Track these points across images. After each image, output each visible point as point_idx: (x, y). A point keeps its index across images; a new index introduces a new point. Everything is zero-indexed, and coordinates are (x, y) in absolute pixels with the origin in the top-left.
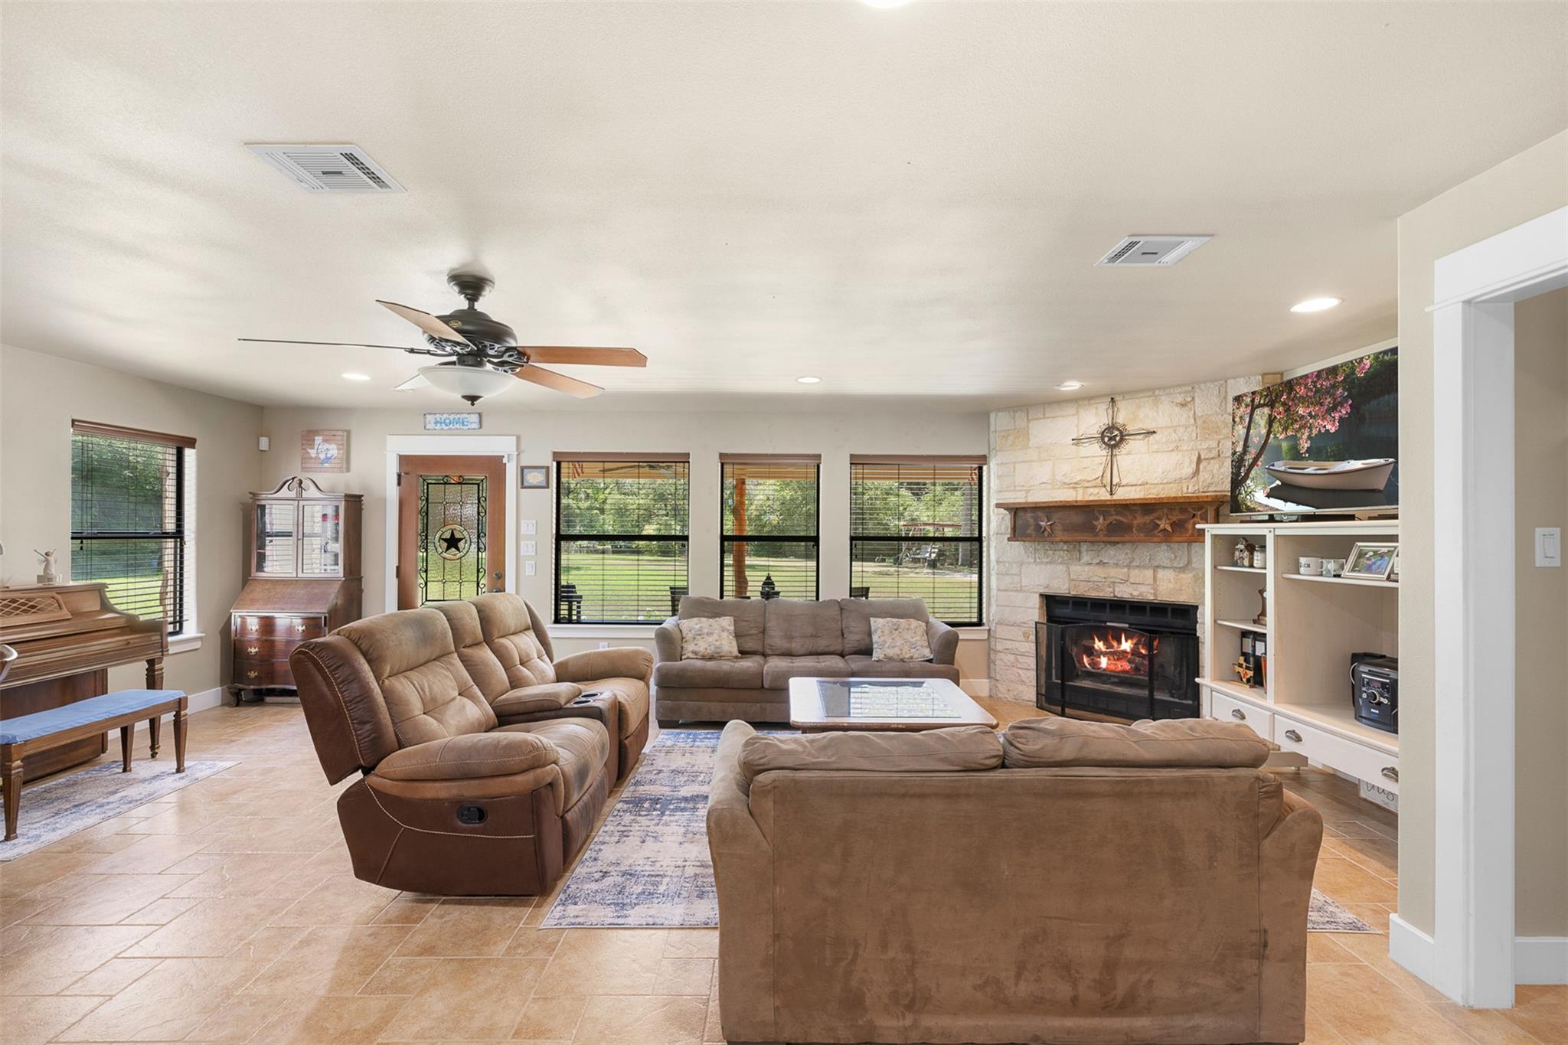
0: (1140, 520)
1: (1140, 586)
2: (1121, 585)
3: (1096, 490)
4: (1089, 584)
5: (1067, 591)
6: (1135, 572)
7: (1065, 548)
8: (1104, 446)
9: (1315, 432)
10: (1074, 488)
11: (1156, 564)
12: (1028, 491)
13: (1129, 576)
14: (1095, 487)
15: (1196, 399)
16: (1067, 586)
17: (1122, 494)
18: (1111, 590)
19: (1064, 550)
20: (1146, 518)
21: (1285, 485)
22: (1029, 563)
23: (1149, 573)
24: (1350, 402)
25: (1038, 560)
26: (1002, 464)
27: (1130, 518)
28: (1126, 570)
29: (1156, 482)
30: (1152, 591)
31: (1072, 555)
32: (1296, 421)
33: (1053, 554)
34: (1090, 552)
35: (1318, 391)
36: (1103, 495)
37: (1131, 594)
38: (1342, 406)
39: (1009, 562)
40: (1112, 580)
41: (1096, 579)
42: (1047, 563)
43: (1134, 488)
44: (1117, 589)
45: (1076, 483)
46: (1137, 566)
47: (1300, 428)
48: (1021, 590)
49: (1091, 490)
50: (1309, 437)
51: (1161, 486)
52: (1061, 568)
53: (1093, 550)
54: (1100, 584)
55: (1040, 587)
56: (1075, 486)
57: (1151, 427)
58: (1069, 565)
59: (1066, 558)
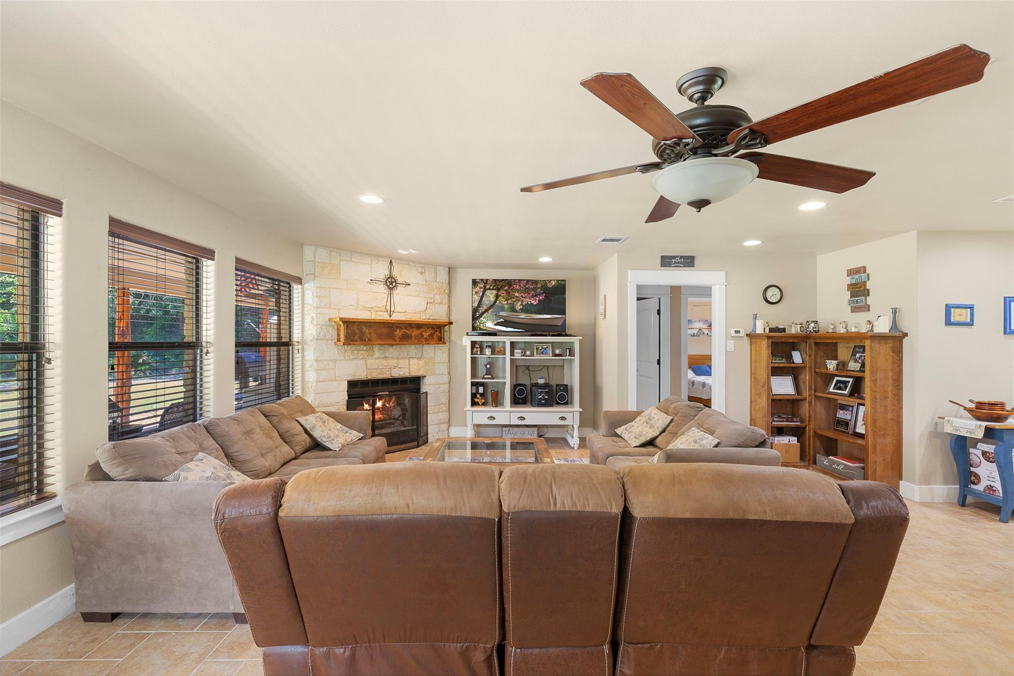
0: (415, 332)
1: (403, 369)
2: (395, 370)
3: (382, 313)
4: (378, 370)
5: (365, 377)
6: (401, 361)
7: (365, 349)
8: (386, 287)
9: (524, 303)
10: (370, 311)
11: (410, 356)
12: (339, 310)
13: (398, 364)
14: (381, 311)
15: (426, 271)
16: (365, 373)
17: (396, 317)
18: (389, 373)
19: (364, 350)
20: (418, 331)
21: (505, 321)
22: (341, 360)
23: (407, 361)
24: (544, 295)
25: (347, 358)
26: (320, 287)
27: (411, 331)
28: (396, 361)
29: (410, 312)
30: (408, 371)
31: (369, 353)
32: (514, 298)
33: (358, 353)
34: (380, 351)
35: (526, 288)
36: (385, 317)
37: (399, 374)
38: (540, 296)
39: (326, 360)
40: (390, 367)
41: (382, 367)
42: (353, 359)
43: (400, 314)
44: (393, 372)
45: (371, 308)
46: (402, 358)
47: (516, 301)
48: (335, 380)
49: (379, 313)
50: (521, 305)
51: (412, 314)
52: (362, 362)
53: (381, 350)
54: (384, 370)
55: (349, 376)
56: (370, 310)
57: (408, 282)
58: (367, 360)
59: (366, 355)
